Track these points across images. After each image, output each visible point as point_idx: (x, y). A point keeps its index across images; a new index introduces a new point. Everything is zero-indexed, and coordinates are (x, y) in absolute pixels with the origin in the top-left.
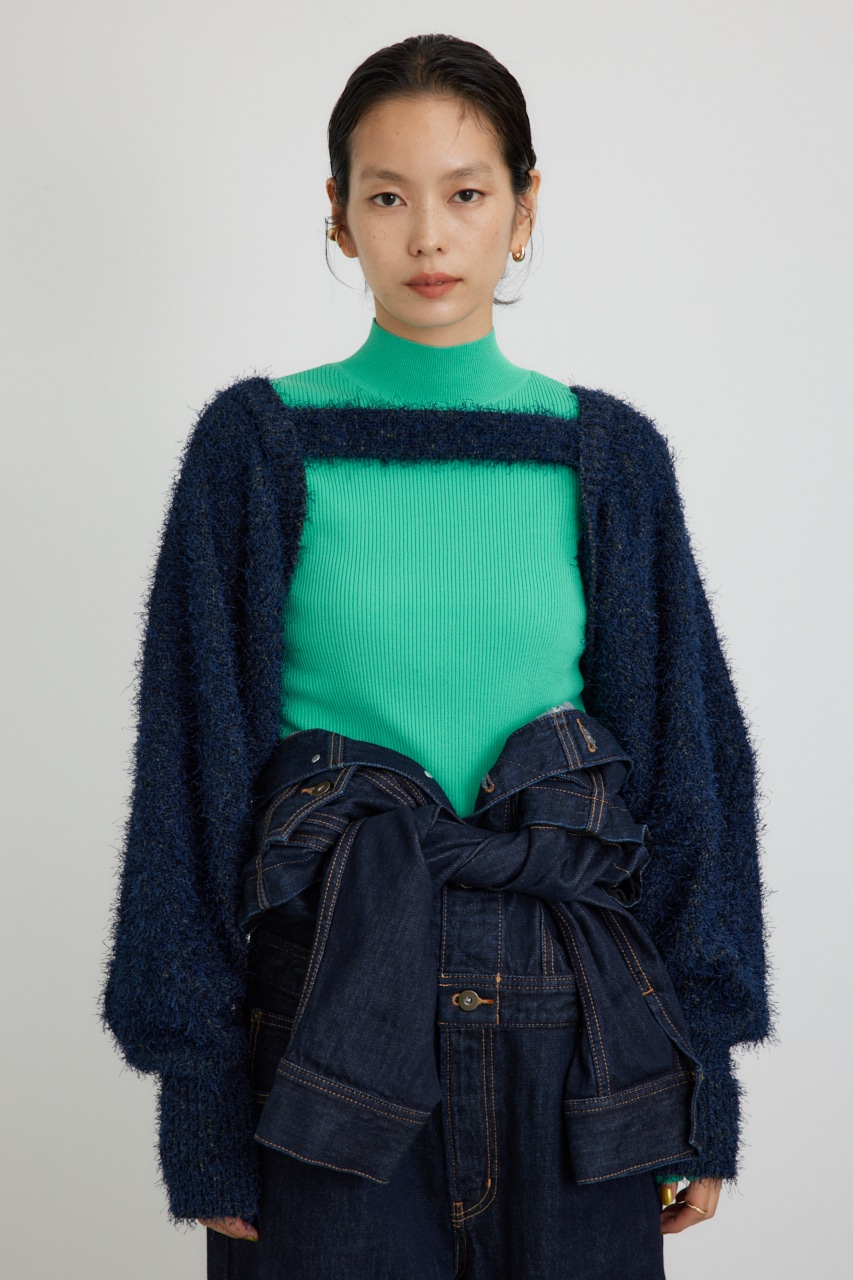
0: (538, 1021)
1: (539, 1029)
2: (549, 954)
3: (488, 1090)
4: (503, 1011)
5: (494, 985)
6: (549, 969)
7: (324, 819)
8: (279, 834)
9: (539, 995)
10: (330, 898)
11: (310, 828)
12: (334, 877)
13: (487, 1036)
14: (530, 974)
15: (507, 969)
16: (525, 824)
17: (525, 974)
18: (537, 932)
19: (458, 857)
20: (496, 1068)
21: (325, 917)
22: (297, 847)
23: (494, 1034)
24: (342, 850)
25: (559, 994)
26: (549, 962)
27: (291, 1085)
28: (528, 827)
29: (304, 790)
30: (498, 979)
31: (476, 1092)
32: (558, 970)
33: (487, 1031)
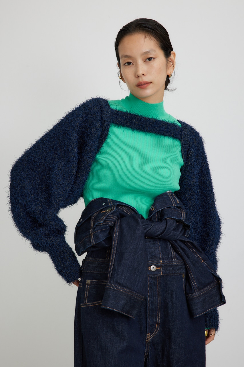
0: (172, 273)
1: (173, 275)
2: (174, 254)
3: (159, 295)
4: (163, 271)
5: (160, 263)
6: (174, 258)
7: (112, 217)
8: (100, 221)
9: (172, 266)
10: (116, 238)
11: (108, 219)
12: (116, 232)
13: (159, 279)
14: (169, 260)
15: (163, 259)
16: (164, 218)
17: (168, 260)
18: (170, 249)
19: (148, 227)
20: (161, 289)
21: (115, 243)
22: (105, 225)
23: (161, 278)
24: (117, 226)
25: (177, 265)
26: (174, 257)
27: (112, 290)
28: (165, 219)
29: (102, 212)
30: (161, 262)
31: (156, 296)
32: (177, 259)
33: (159, 277)
